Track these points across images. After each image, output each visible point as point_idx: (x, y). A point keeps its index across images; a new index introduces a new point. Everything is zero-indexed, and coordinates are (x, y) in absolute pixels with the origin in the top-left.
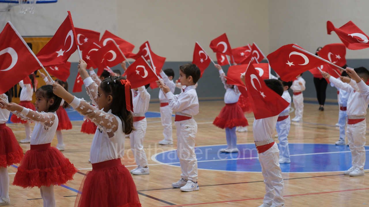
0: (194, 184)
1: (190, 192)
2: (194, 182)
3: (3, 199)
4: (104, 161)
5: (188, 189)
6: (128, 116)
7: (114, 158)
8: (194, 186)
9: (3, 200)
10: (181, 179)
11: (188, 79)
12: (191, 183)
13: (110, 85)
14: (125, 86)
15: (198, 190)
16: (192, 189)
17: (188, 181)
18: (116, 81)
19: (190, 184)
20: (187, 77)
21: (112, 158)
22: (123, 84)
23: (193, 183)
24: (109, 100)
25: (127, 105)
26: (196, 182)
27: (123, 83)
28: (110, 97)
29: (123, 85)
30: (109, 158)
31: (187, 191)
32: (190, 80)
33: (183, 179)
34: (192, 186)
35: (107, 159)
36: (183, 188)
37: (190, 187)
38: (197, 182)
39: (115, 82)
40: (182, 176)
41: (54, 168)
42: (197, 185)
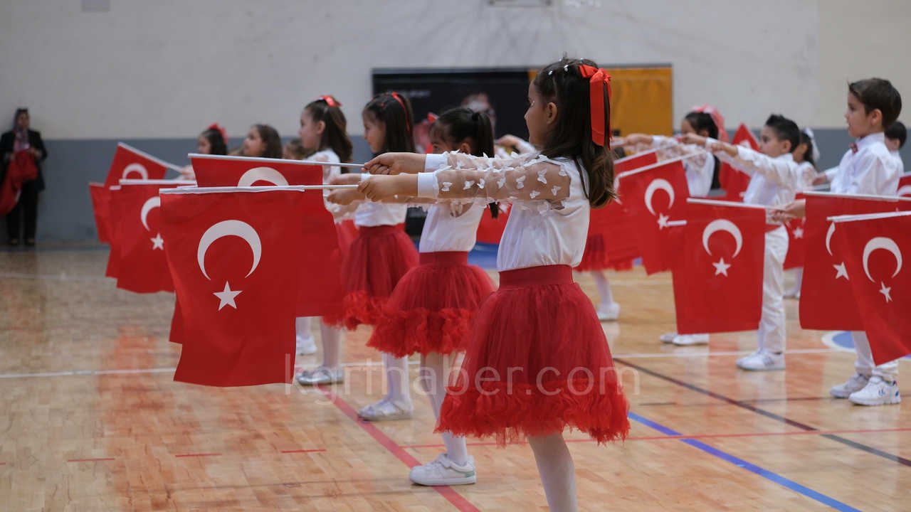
0: (886, 386)
1: (875, 405)
2: (888, 382)
3: (397, 403)
4: (529, 266)
5: (869, 400)
6: (598, 159)
7: (555, 261)
8: (887, 393)
9: (396, 407)
10: (856, 375)
11: (870, 117)
12: (879, 385)
13: (554, 79)
14: (591, 81)
15: (897, 403)
16: (879, 399)
17: (873, 379)
18: (568, 68)
19: (875, 386)
20: (868, 112)
21: (549, 260)
22: (584, 76)
23: (883, 384)
24: (551, 115)
25: (593, 128)
26: (892, 380)
27: (586, 74)
28: (551, 107)
29: (585, 79)
30: (543, 260)
31: (865, 403)
32: (875, 121)
33: (861, 375)
34: (882, 392)
35: (537, 263)
36: (857, 396)
37: (875, 394)
38: (895, 383)
39: (566, 70)
40: (858, 369)
41: (462, 310)
42: (895, 389)
